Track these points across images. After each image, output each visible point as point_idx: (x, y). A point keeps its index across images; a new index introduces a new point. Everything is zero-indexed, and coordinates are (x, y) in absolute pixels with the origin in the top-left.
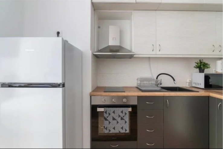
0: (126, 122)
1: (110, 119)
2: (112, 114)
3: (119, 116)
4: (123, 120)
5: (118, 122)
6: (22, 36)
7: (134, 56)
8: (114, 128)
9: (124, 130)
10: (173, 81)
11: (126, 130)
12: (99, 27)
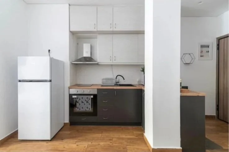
0: (89, 104)
1: (80, 102)
2: (82, 100)
3: (86, 100)
4: (88, 103)
5: (85, 104)
6: (27, 55)
7: (99, 64)
8: (82, 108)
9: (88, 109)
10: (123, 79)
11: (89, 109)
12: (78, 44)
